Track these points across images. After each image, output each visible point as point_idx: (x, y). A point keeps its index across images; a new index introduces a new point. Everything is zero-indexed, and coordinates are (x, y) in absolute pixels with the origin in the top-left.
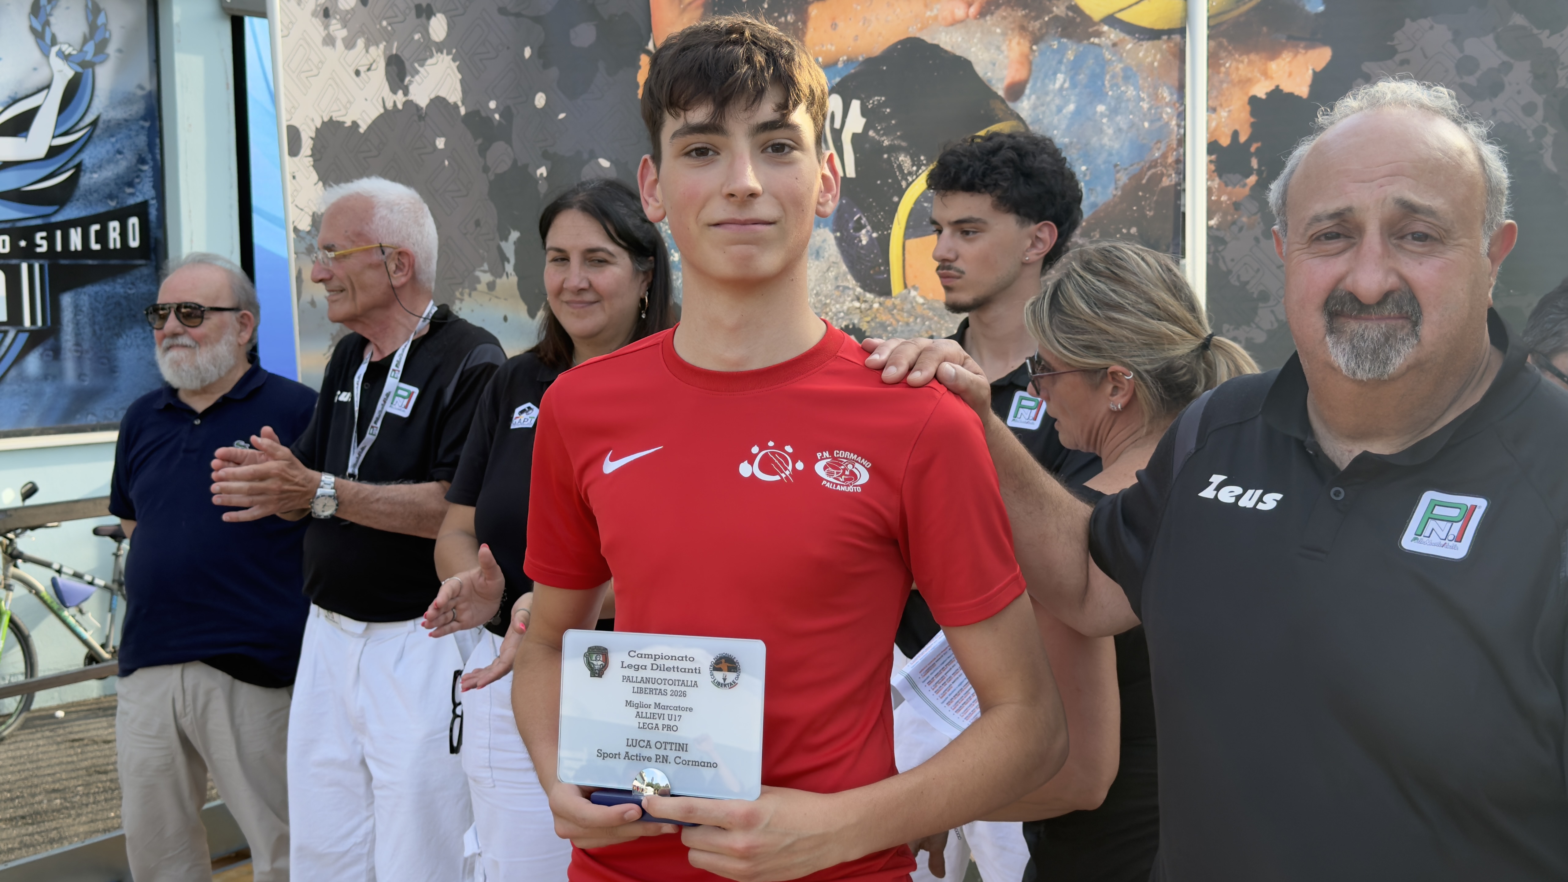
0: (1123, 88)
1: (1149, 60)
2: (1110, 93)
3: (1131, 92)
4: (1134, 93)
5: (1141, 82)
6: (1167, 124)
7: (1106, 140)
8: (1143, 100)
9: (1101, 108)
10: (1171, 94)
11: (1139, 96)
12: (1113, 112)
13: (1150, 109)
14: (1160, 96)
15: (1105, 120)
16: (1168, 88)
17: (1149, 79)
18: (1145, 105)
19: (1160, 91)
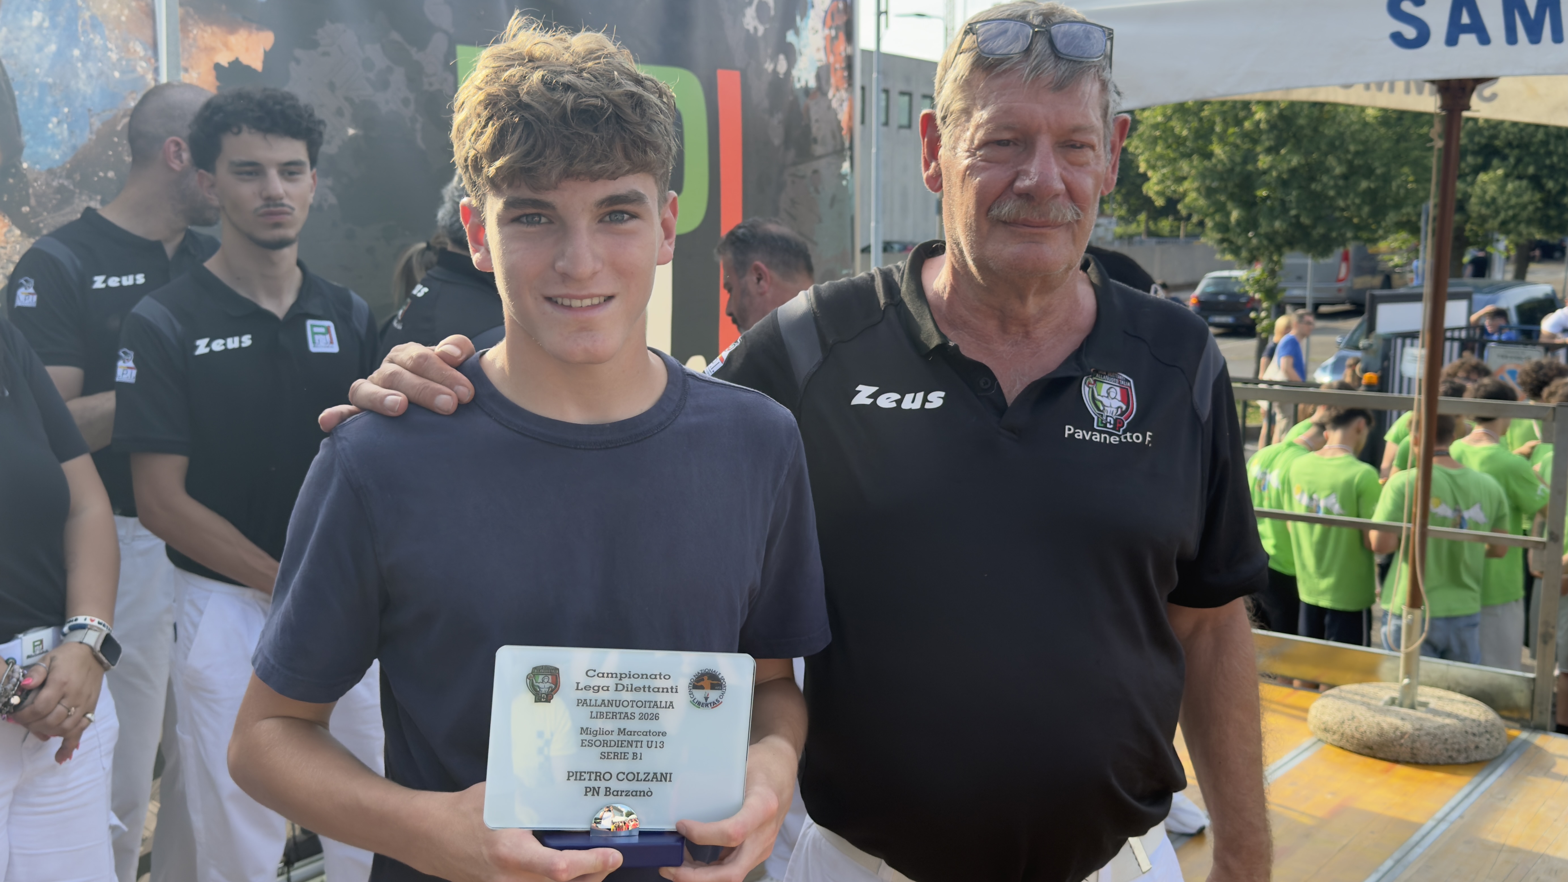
0: (91, 36)
1: (114, 13)
2: (82, 39)
3: (98, 41)
4: (101, 42)
5: (107, 32)
6: (143, 77)
7: (81, 85)
8: (111, 50)
9: (76, 52)
10: (145, 50)
11: (106, 47)
12: (85, 57)
13: (120, 60)
14: (132, 50)
15: (79, 65)
16: (141, 43)
17: (117, 32)
18: (114, 56)
19: (131, 45)
